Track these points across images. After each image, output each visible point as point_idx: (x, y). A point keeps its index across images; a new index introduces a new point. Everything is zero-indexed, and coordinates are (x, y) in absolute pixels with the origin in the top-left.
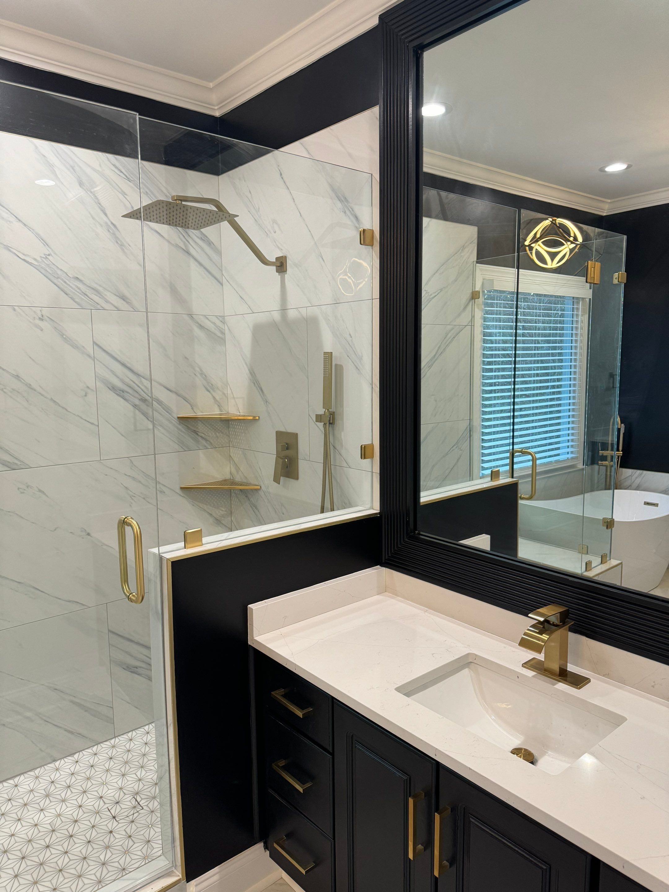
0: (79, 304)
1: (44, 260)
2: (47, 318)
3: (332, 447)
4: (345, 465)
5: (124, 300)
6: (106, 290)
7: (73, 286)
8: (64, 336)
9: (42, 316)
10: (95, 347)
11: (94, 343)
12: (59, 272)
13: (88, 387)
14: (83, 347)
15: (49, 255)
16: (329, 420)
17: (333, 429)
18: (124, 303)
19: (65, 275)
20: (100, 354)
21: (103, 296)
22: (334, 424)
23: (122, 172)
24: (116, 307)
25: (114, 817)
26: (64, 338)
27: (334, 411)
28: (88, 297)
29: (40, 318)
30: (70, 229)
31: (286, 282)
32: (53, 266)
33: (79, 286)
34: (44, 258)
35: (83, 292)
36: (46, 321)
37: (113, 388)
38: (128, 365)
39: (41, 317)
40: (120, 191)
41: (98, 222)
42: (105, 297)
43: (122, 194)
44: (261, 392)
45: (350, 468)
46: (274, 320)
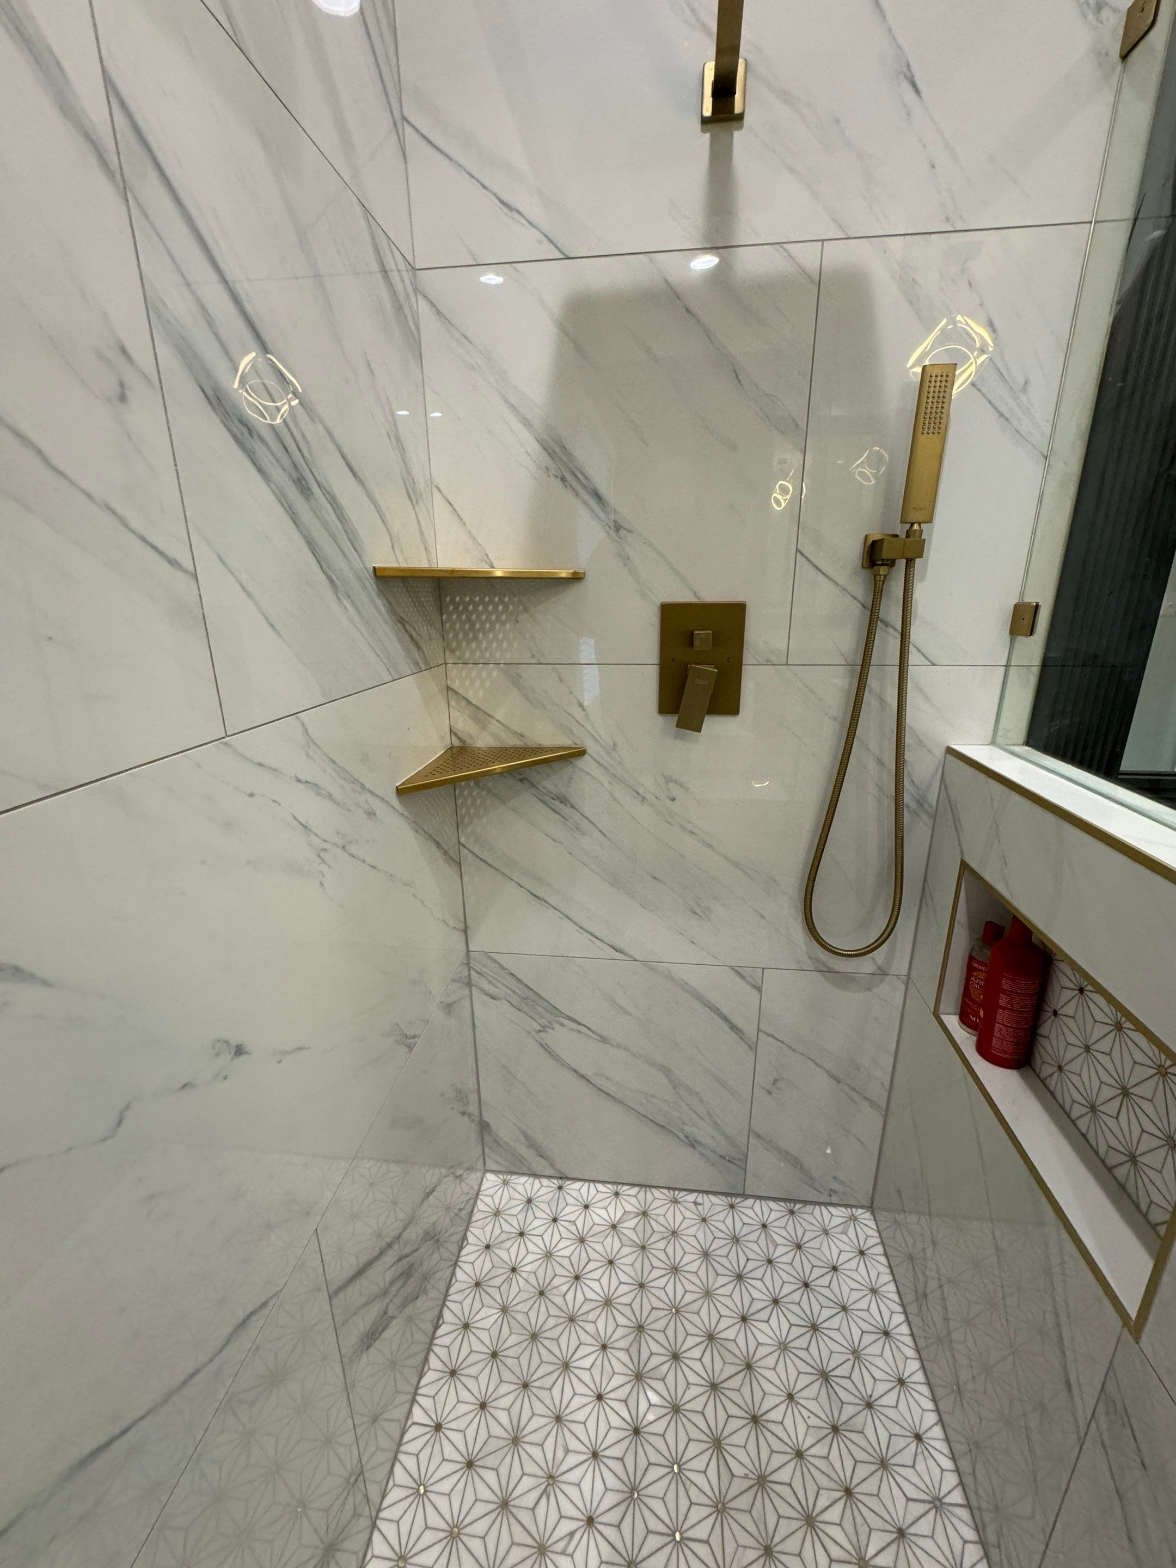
4: (916, 658)
13: (125, 352)
37: (219, 402)
44: (593, 503)
45: (934, 665)
46: (666, 281)
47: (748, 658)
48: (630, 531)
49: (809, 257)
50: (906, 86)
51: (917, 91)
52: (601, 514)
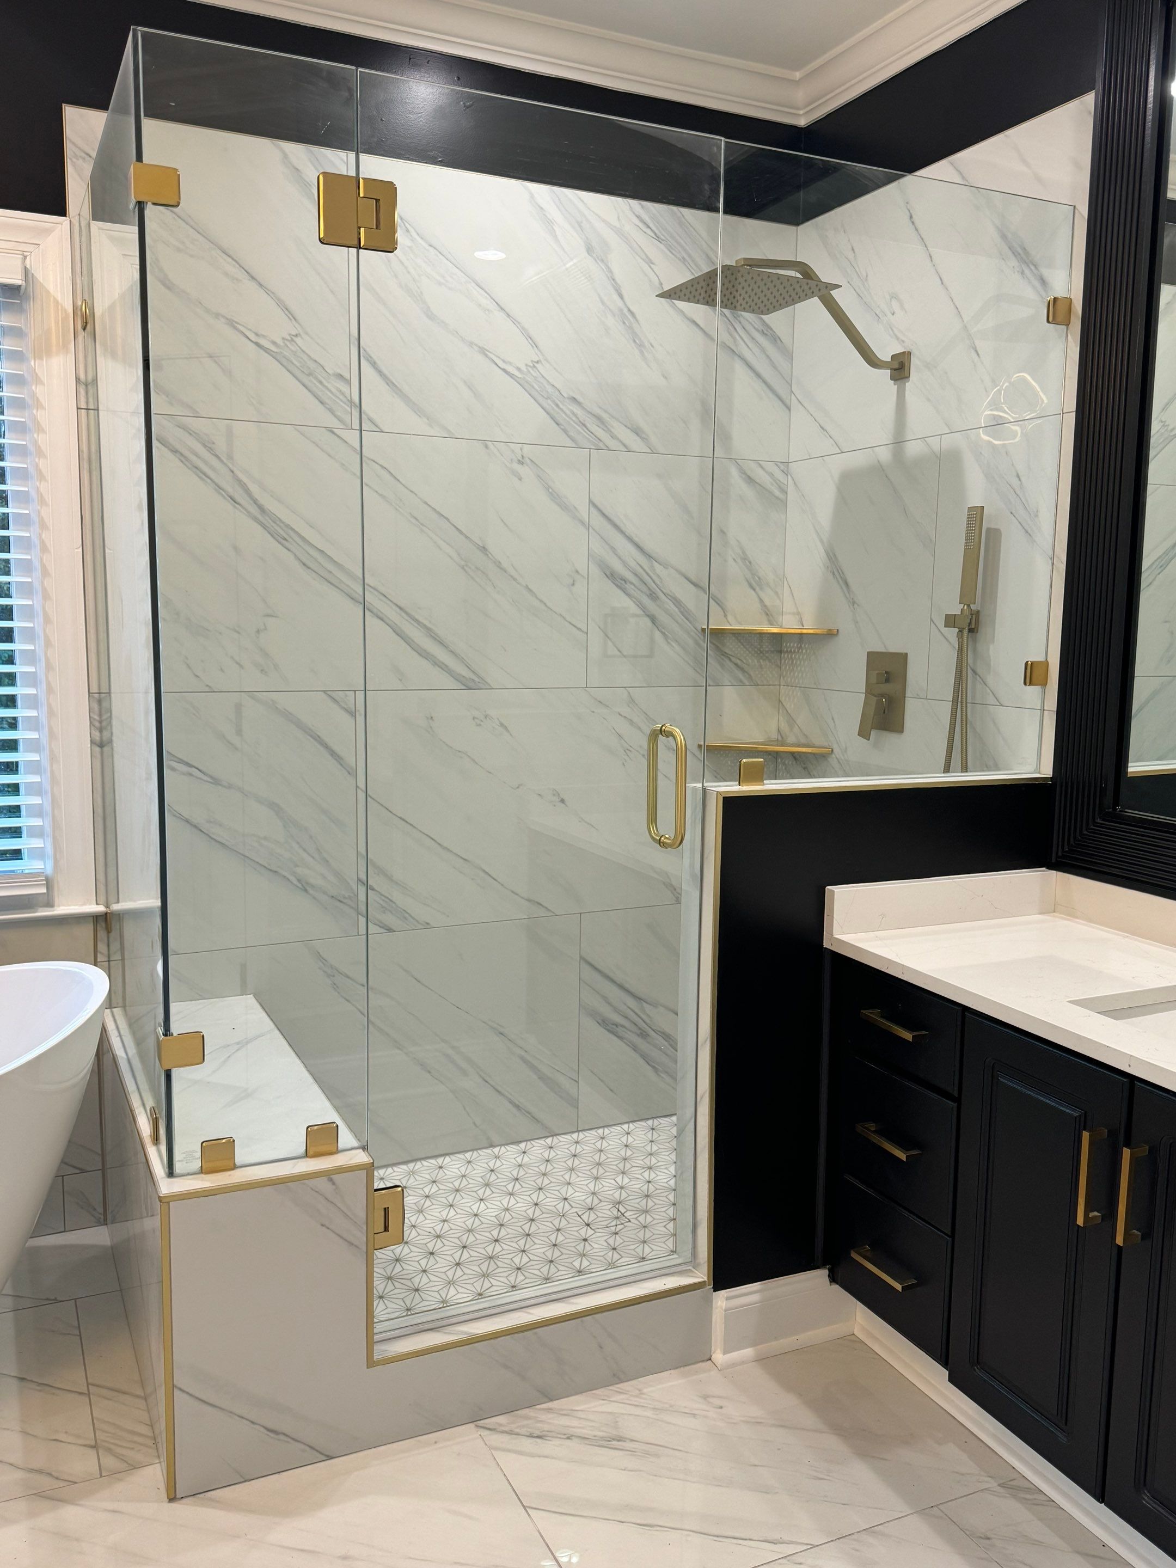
0: (573, 440)
1: (530, 369)
2: (528, 461)
3: (970, 672)
4: (991, 700)
5: (637, 434)
6: (613, 417)
7: (568, 412)
8: (550, 490)
9: (523, 457)
10: (592, 509)
11: (591, 502)
12: (550, 389)
13: (577, 572)
14: (575, 508)
15: (537, 362)
16: (970, 624)
17: (975, 641)
18: (637, 438)
19: (557, 393)
20: (597, 521)
21: (608, 429)
22: (977, 632)
23: (649, 227)
24: (625, 446)
25: (588, 1225)
26: (550, 493)
27: (979, 609)
28: (587, 429)
29: (519, 461)
30: (569, 321)
31: (906, 395)
32: (542, 380)
33: (575, 411)
34: (530, 366)
35: (580, 421)
36: (527, 465)
37: (612, 576)
38: (636, 539)
39: (521, 459)
40: (644, 257)
41: (610, 309)
42: (612, 430)
43: (647, 263)
44: (844, 588)
45: (1002, 705)
46: (879, 461)
47: (908, 694)
48: (858, 605)
49: (935, 443)
50: (973, 352)
51: (978, 355)
52: (848, 595)
